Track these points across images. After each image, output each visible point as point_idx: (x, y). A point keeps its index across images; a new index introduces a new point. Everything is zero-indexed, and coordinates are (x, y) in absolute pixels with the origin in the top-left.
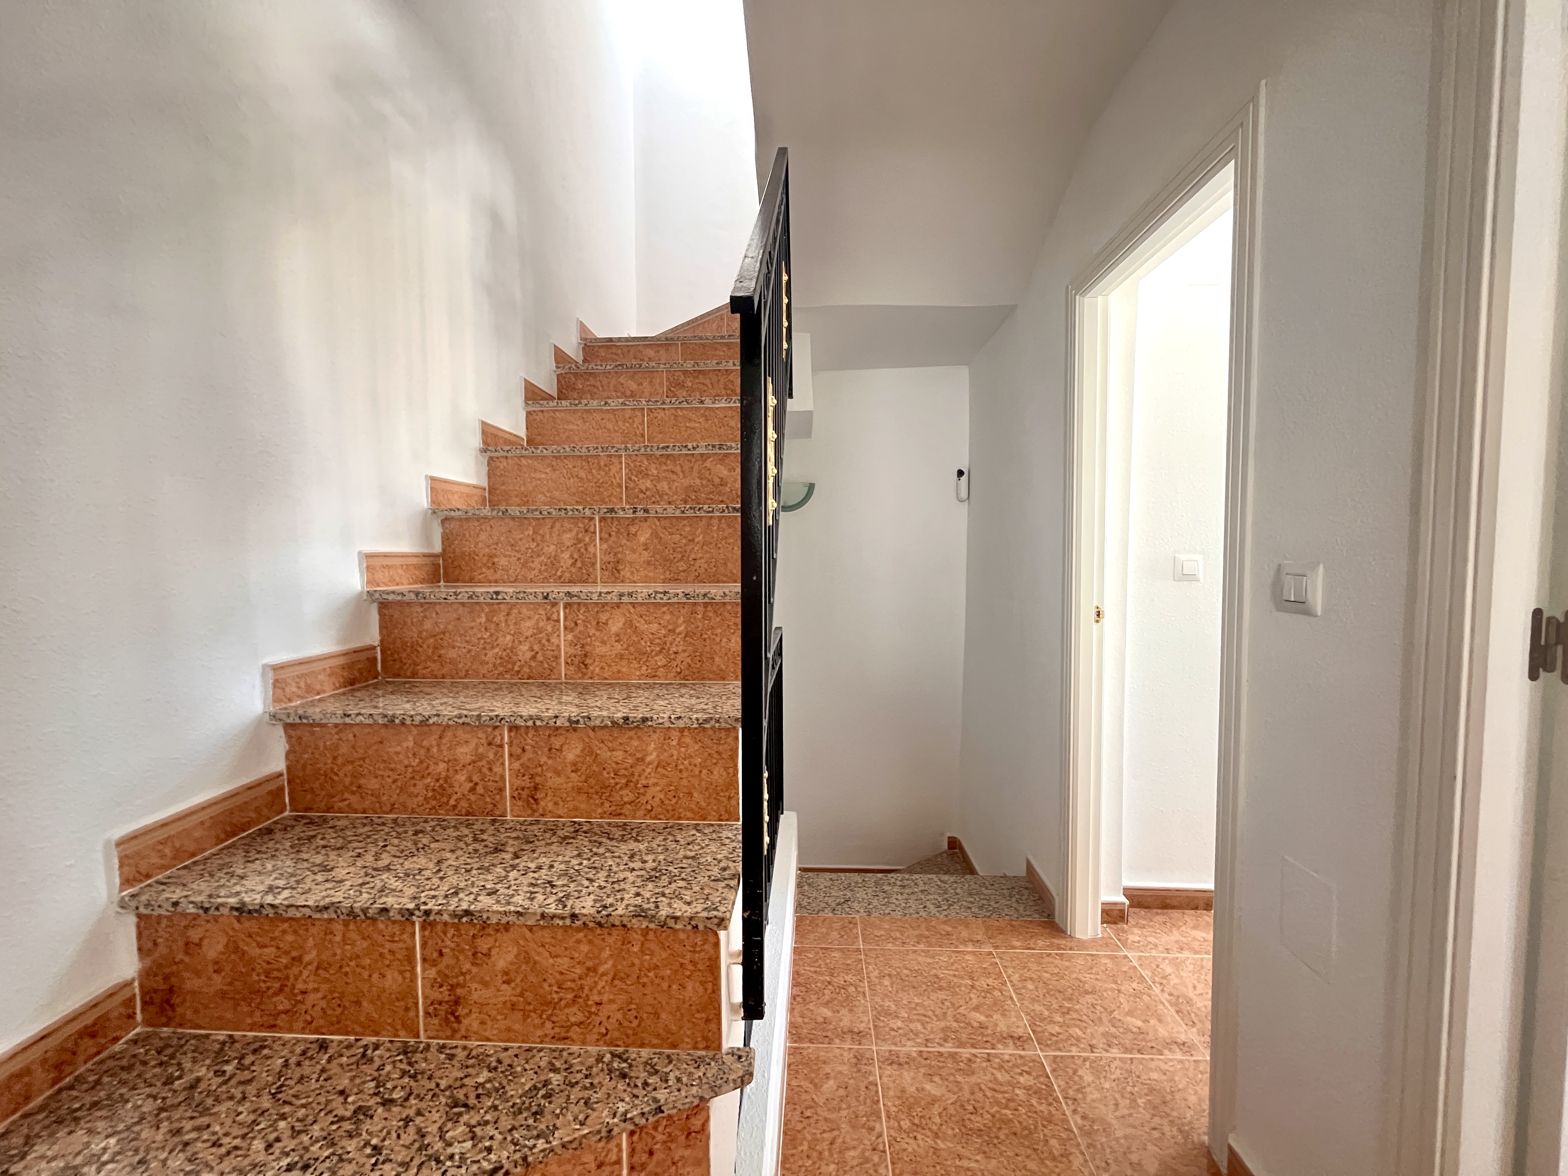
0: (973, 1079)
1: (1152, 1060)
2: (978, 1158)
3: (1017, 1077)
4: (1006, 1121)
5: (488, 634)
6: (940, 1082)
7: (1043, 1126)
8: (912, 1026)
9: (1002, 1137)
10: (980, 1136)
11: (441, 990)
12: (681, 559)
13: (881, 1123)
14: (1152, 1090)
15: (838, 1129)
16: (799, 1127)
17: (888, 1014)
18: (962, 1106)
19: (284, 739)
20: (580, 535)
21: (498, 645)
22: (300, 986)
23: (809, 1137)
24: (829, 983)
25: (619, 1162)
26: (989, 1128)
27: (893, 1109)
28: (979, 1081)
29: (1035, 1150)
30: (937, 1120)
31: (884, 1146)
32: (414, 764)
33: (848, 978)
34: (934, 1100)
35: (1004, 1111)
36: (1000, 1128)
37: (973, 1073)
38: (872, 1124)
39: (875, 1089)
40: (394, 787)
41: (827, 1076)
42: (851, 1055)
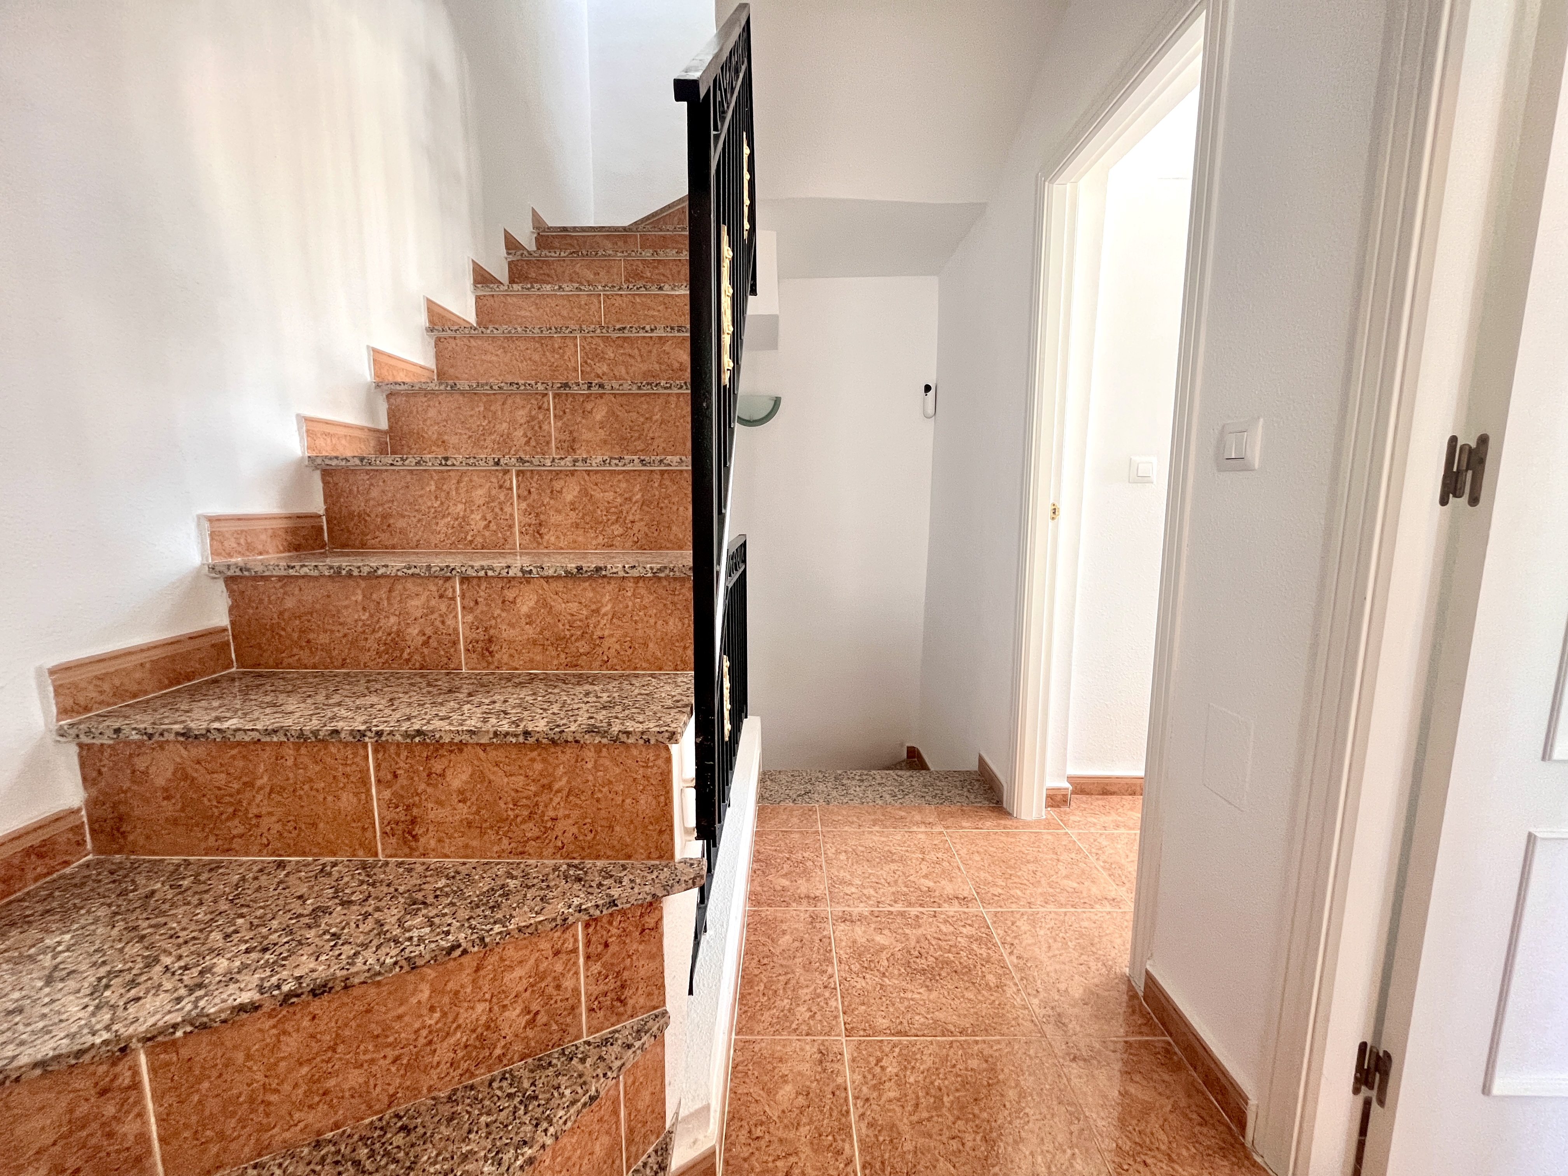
0: (920, 931)
1: (1084, 912)
2: (921, 991)
3: (961, 928)
4: (948, 963)
5: (439, 502)
6: (889, 934)
7: (982, 965)
8: (865, 891)
9: (944, 974)
10: (924, 974)
11: (398, 810)
12: (639, 438)
13: (833, 966)
14: (1081, 935)
15: (793, 972)
16: (756, 972)
17: (843, 882)
18: (909, 952)
19: (225, 594)
20: (533, 413)
21: (449, 514)
22: (254, 810)
23: (765, 980)
24: (788, 859)
25: (575, 951)
26: (933, 968)
27: (844, 956)
28: (925, 932)
29: (973, 983)
30: (885, 963)
31: (835, 984)
32: (363, 618)
33: (805, 855)
34: (883, 948)
35: (946, 955)
36: (943, 968)
37: (920, 926)
38: (825, 968)
39: (828, 940)
40: (344, 641)
41: (784, 932)
42: (807, 915)
